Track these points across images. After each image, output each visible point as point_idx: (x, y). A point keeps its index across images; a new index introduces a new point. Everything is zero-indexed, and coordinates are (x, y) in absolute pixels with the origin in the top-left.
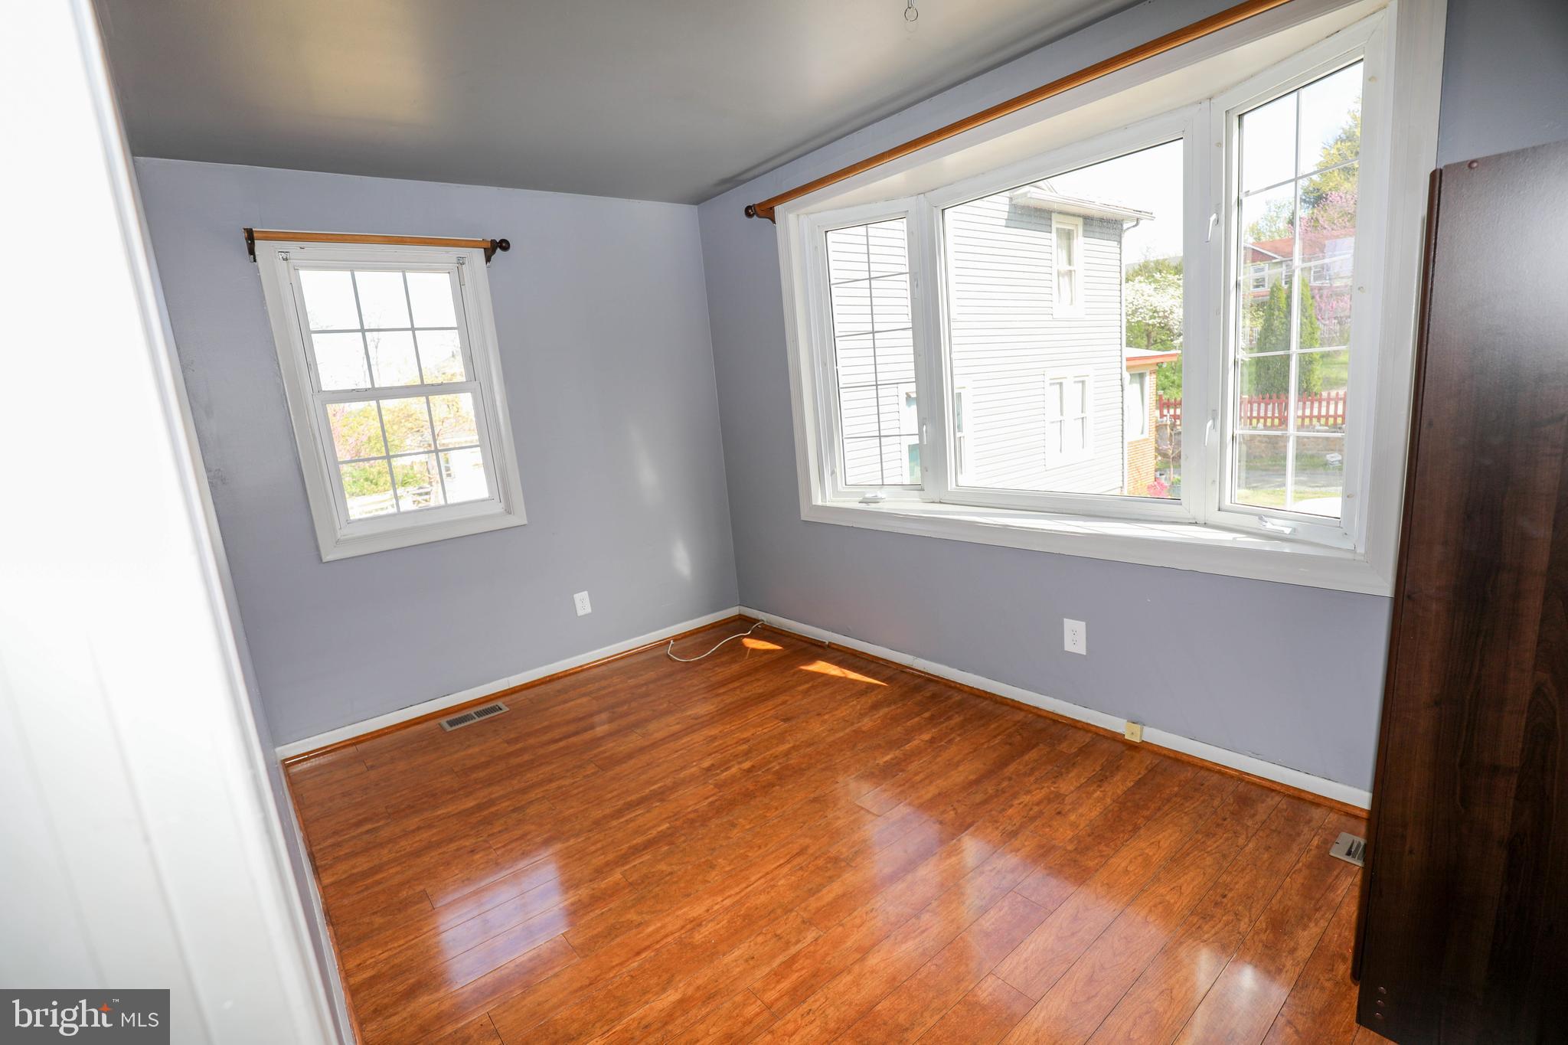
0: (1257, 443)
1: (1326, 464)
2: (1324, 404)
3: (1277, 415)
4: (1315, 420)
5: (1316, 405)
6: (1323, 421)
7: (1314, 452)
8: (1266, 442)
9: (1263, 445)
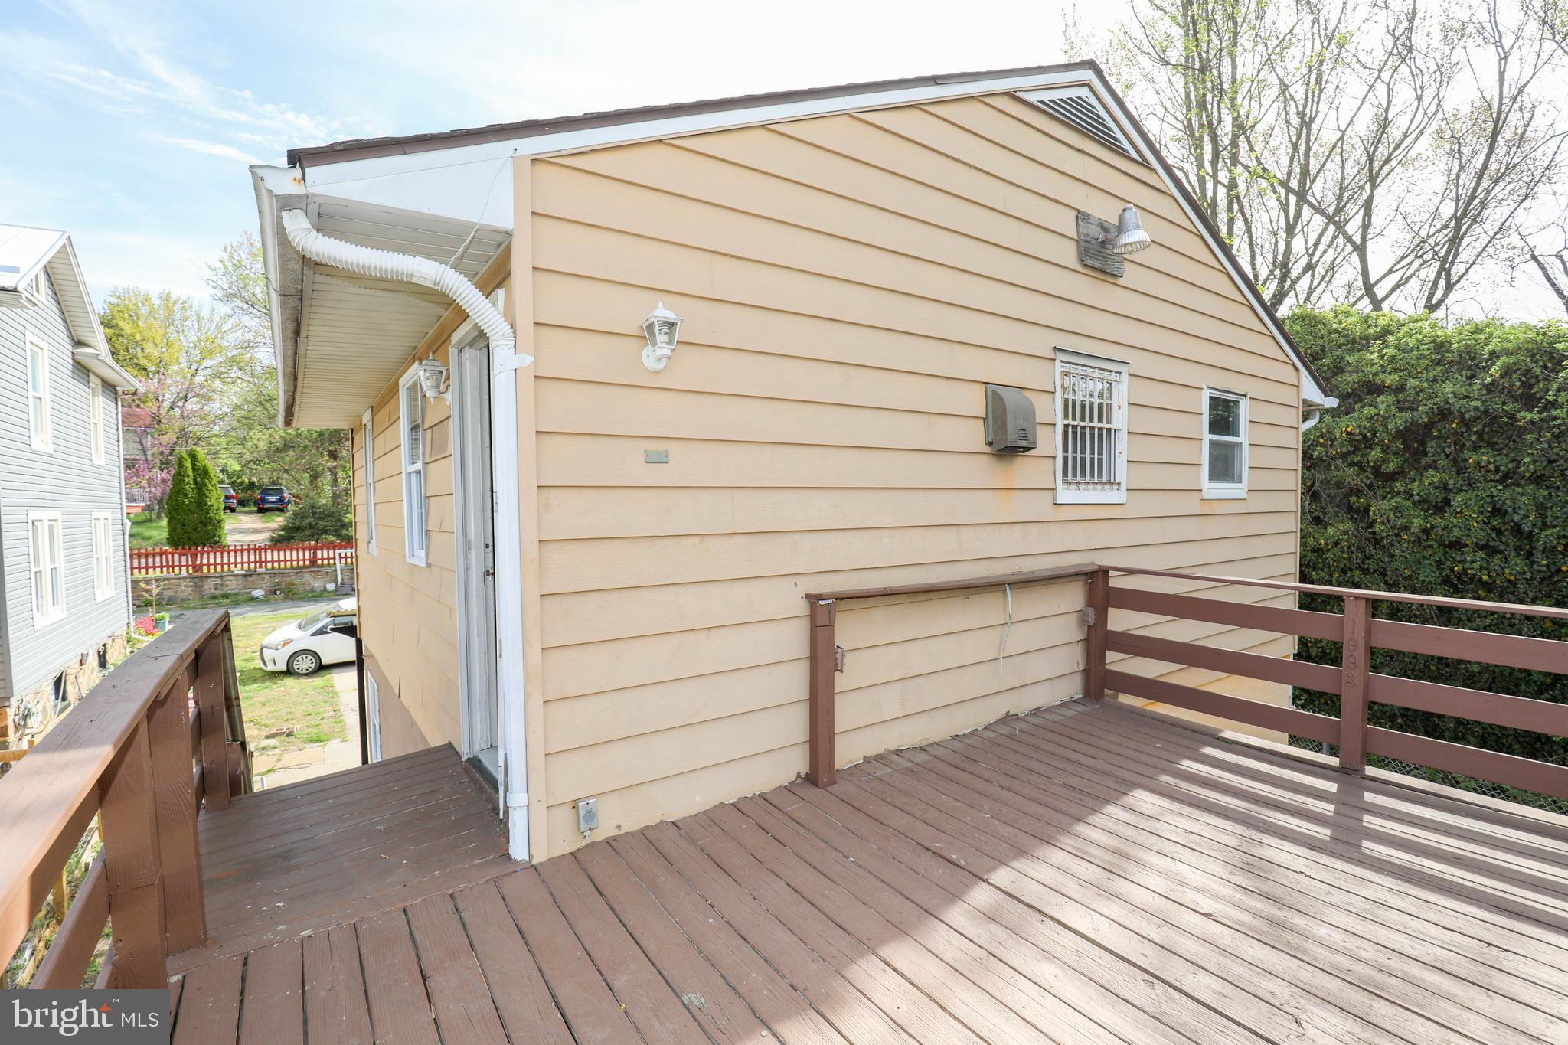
0: (183, 588)
1: (253, 599)
2: (232, 554)
3: (190, 563)
4: (232, 566)
5: (225, 554)
6: (239, 566)
7: (237, 591)
8: (192, 586)
9: (190, 589)
